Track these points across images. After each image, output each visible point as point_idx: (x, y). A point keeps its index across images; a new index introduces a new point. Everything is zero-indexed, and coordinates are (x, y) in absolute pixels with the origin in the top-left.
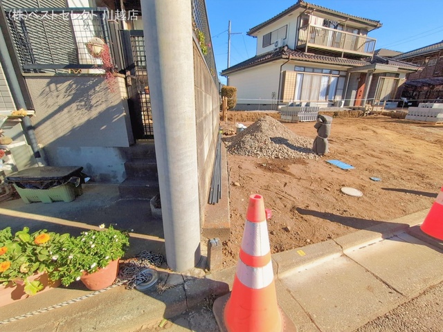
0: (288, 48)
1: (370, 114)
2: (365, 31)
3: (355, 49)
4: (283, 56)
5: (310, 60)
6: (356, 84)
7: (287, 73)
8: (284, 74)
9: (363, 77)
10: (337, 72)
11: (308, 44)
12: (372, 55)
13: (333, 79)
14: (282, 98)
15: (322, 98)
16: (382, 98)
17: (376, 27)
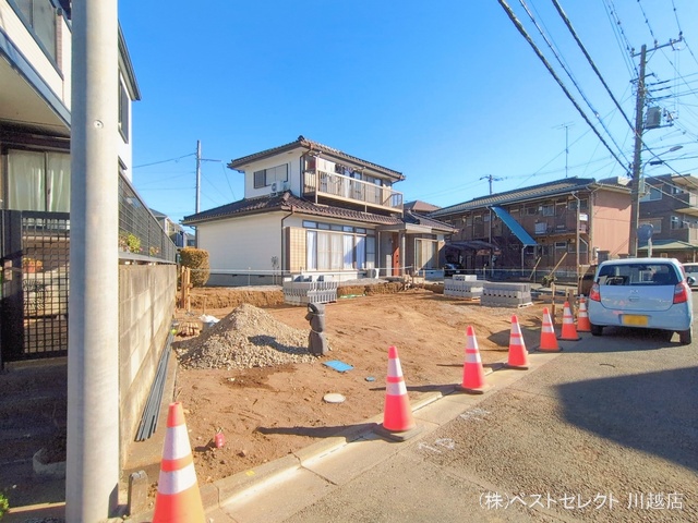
0: (291, 194)
1: (411, 287)
2: (389, 183)
3: (381, 204)
4: (283, 207)
5: (323, 214)
6: (389, 247)
7: (291, 231)
8: (288, 230)
9: (395, 236)
10: (363, 231)
11: (318, 193)
12: (401, 211)
13: (358, 240)
14: (288, 268)
15: (349, 267)
16: (424, 264)
17: (399, 179)
